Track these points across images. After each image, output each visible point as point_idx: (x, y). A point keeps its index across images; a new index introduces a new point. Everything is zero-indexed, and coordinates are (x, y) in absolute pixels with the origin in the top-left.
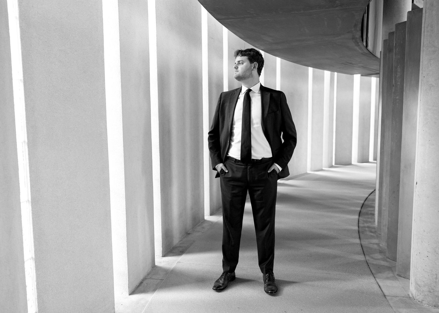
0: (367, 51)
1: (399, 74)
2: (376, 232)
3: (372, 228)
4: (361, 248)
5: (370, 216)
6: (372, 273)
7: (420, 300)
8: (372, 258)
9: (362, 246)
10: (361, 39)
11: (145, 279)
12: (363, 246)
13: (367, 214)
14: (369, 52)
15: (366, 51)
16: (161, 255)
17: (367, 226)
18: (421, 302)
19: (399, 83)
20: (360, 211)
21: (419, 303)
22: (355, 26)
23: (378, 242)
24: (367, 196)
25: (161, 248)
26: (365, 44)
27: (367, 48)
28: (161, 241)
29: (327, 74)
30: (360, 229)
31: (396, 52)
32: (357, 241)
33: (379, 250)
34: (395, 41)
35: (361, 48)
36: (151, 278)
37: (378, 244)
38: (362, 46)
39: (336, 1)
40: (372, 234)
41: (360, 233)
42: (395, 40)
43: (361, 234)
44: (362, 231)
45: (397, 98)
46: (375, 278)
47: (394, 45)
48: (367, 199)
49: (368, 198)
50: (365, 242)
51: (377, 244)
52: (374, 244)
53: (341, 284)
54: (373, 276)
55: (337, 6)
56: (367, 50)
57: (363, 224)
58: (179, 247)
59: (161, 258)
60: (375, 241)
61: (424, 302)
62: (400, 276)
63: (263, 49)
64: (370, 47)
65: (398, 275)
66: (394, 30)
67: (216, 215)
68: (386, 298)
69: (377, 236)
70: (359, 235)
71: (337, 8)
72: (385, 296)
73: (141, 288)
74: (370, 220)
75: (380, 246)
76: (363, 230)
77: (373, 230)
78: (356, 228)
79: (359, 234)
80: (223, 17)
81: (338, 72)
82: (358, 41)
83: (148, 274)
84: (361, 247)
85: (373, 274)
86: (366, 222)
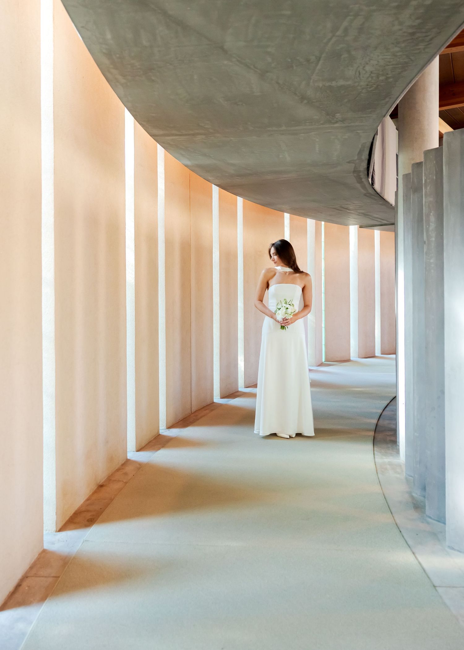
0: (374, 190)
1: (433, 224)
6: (408, 545)
10: (366, 173)
11: (25, 577)
14: (375, 193)
15: (371, 191)
16: (54, 529)
19: (433, 239)
22: (360, 153)
25: (55, 517)
26: (370, 180)
27: (373, 186)
28: (55, 502)
29: (311, 223)
31: (426, 192)
34: (424, 176)
35: (364, 187)
36: (36, 574)
38: (366, 183)
39: (336, 114)
42: (423, 174)
45: (432, 261)
46: (413, 553)
47: (424, 182)
49: (383, 414)
55: (337, 122)
56: (372, 189)
58: (85, 511)
59: (55, 535)
62: (453, 549)
63: (218, 184)
64: (377, 186)
65: (449, 547)
66: (422, 159)
67: (146, 451)
68: (436, 590)
71: (336, 125)
72: (435, 587)
73: (18, 596)
80: (161, 132)
81: (326, 221)
82: (362, 176)
83: (31, 568)
85: (409, 547)
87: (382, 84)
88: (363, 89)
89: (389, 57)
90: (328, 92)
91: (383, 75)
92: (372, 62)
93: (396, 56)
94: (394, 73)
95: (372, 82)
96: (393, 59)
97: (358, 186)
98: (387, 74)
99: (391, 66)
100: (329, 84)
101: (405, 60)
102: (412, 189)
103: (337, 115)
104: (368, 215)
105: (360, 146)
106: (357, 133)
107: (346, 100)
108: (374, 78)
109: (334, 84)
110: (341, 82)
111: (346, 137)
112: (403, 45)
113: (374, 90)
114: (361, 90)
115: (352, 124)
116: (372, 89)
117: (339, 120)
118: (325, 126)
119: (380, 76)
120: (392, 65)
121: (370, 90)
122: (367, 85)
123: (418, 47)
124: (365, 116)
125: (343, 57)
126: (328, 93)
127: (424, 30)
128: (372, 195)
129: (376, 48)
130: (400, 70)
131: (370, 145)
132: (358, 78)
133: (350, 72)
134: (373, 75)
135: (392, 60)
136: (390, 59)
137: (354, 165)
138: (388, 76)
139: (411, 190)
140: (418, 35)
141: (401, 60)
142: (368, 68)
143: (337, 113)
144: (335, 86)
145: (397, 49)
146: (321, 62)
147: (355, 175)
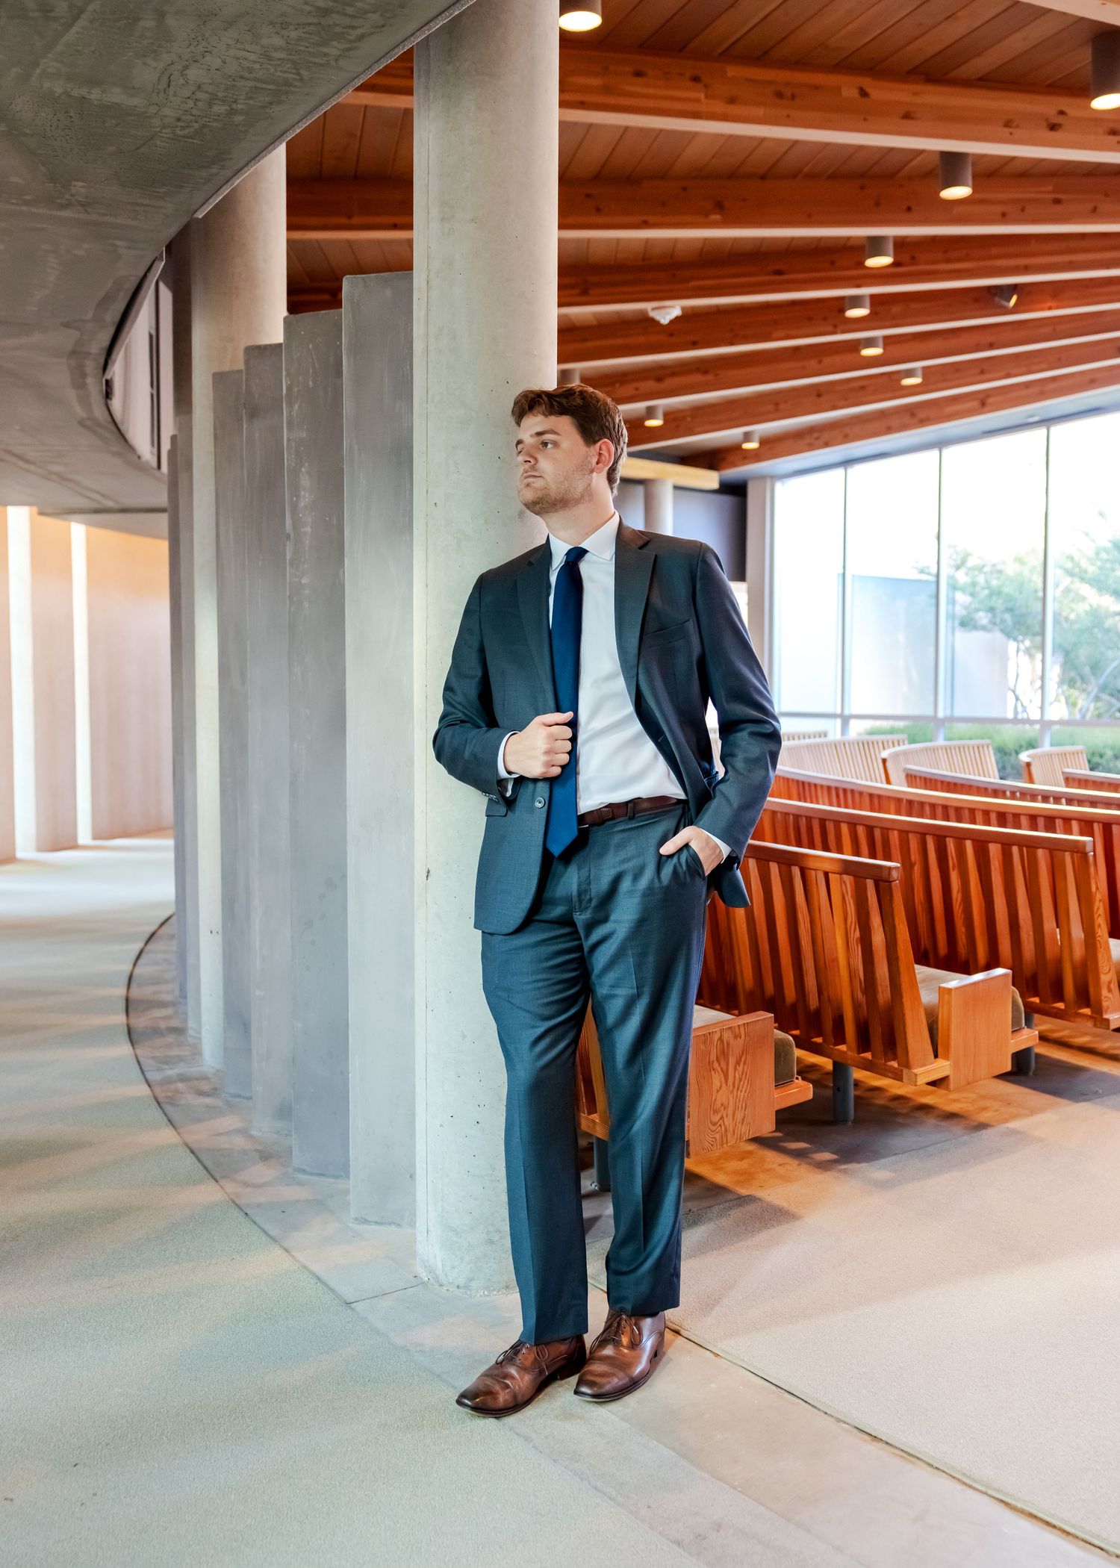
2: (215, 1089)
3: (197, 1079)
4: (194, 1159)
5: (171, 1039)
7: (461, 1282)
8: (246, 1184)
9: (192, 1152)
12: (196, 1151)
13: (156, 1032)
17: (178, 1075)
18: (467, 1287)
20: (128, 1026)
21: (458, 1292)
23: (240, 1125)
24: (127, 968)
30: (158, 1091)
32: (168, 1136)
33: (257, 1150)
37: (244, 1132)
40: (208, 1100)
41: (163, 1105)
43: (168, 1108)
44: (167, 1097)
48: (133, 979)
50: (199, 1134)
51: (238, 1131)
52: (228, 1133)
53: (182, 1312)
54: (281, 1246)
57: (160, 1070)
60: (229, 1122)
61: (473, 1284)
62: (366, 1222)
68: (353, 1310)
69: (227, 1103)
70: (165, 1114)
74: (175, 1052)
75: (251, 1136)
76: (169, 1094)
77: (205, 1087)
78: (143, 1090)
79: (161, 1108)
84: (191, 1155)
86: (167, 1061)
87: (215, 124)
88: (164, 127)
89: (252, 57)
90: (72, 114)
91: (224, 101)
92: (208, 58)
93: (270, 58)
94: (251, 102)
95: (191, 115)
96: (261, 64)
97: (71, 395)
98: (235, 102)
99: (251, 84)
100: (84, 91)
101: (286, 75)
102: (245, 408)
103: (75, 186)
104: (70, 480)
105: (109, 284)
106: (114, 245)
107: (112, 149)
108: (200, 104)
109: (95, 94)
110: (116, 96)
111: (81, 253)
112: (294, 34)
113: (188, 138)
114: (158, 129)
115: (108, 219)
116: (186, 131)
117: (78, 202)
118: (34, 210)
119: (216, 102)
120: (255, 80)
121: (181, 133)
122: (179, 120)
123: (325, 50)
124: (147, 201)
125: (141, 23)
126: (71, 117)
127: (349, 10)
128: (99, 425)
129: (229, 24)
130: (268, 99)
131: (135, 287)
132: (162, 95)
133: (146, 74)
134: (200, 95)
135: (257, 66)
136: (255, 62)
137: (77, 334)
138: (234, 106)
139: (244, 411)
140: (336, 18)
141: (279, 74)
142: (194, 74)
143: (77, 180)
144: (96, 102)
145: (278, 41)
146: (81, 23)
147: (73, 362)
